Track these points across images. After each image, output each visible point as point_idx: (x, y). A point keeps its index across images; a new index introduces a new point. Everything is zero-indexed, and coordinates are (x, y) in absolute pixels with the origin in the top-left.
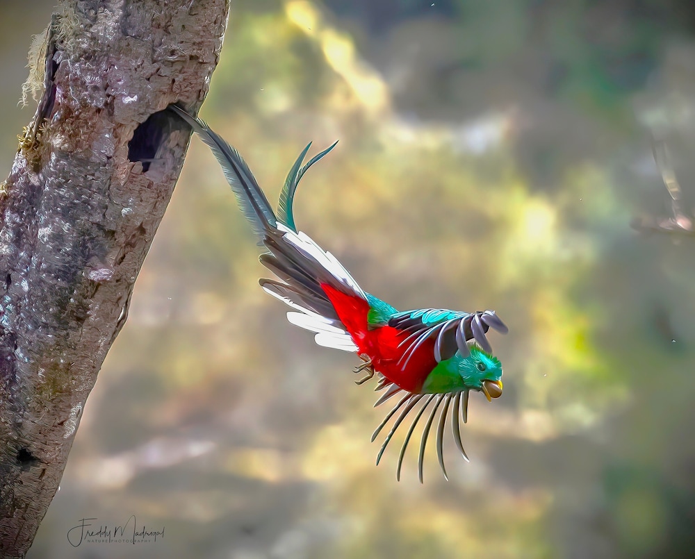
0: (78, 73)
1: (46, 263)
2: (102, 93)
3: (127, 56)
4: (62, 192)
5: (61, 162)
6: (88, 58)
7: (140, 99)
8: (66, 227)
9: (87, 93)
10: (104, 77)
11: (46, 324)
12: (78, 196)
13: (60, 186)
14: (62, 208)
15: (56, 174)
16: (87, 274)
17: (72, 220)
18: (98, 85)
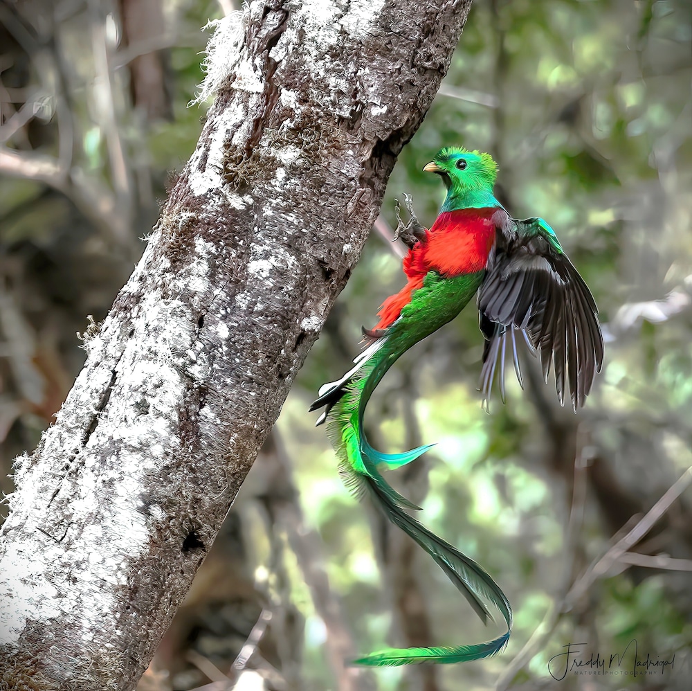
0: (322, 73)
1: (262, 303)
2: (347, 100)
3: (384, 56)
4: (292, 218)
5: (292, 181)
6: (334, 56)
7: (389, 111)
8: (291, 260)
9: (328, 99)
10: (351, 81)
11: (251, 379)
12: (307, 225)
13: (288, 210)
14: (289, 237)
15: (284, 195)
16: (300, 322)
17: (298, 252)
18: (344, 90)
